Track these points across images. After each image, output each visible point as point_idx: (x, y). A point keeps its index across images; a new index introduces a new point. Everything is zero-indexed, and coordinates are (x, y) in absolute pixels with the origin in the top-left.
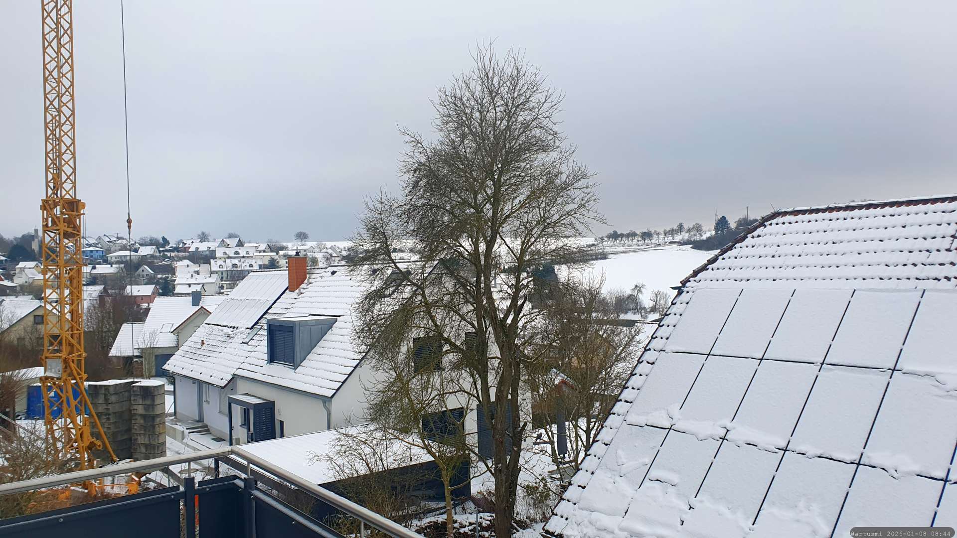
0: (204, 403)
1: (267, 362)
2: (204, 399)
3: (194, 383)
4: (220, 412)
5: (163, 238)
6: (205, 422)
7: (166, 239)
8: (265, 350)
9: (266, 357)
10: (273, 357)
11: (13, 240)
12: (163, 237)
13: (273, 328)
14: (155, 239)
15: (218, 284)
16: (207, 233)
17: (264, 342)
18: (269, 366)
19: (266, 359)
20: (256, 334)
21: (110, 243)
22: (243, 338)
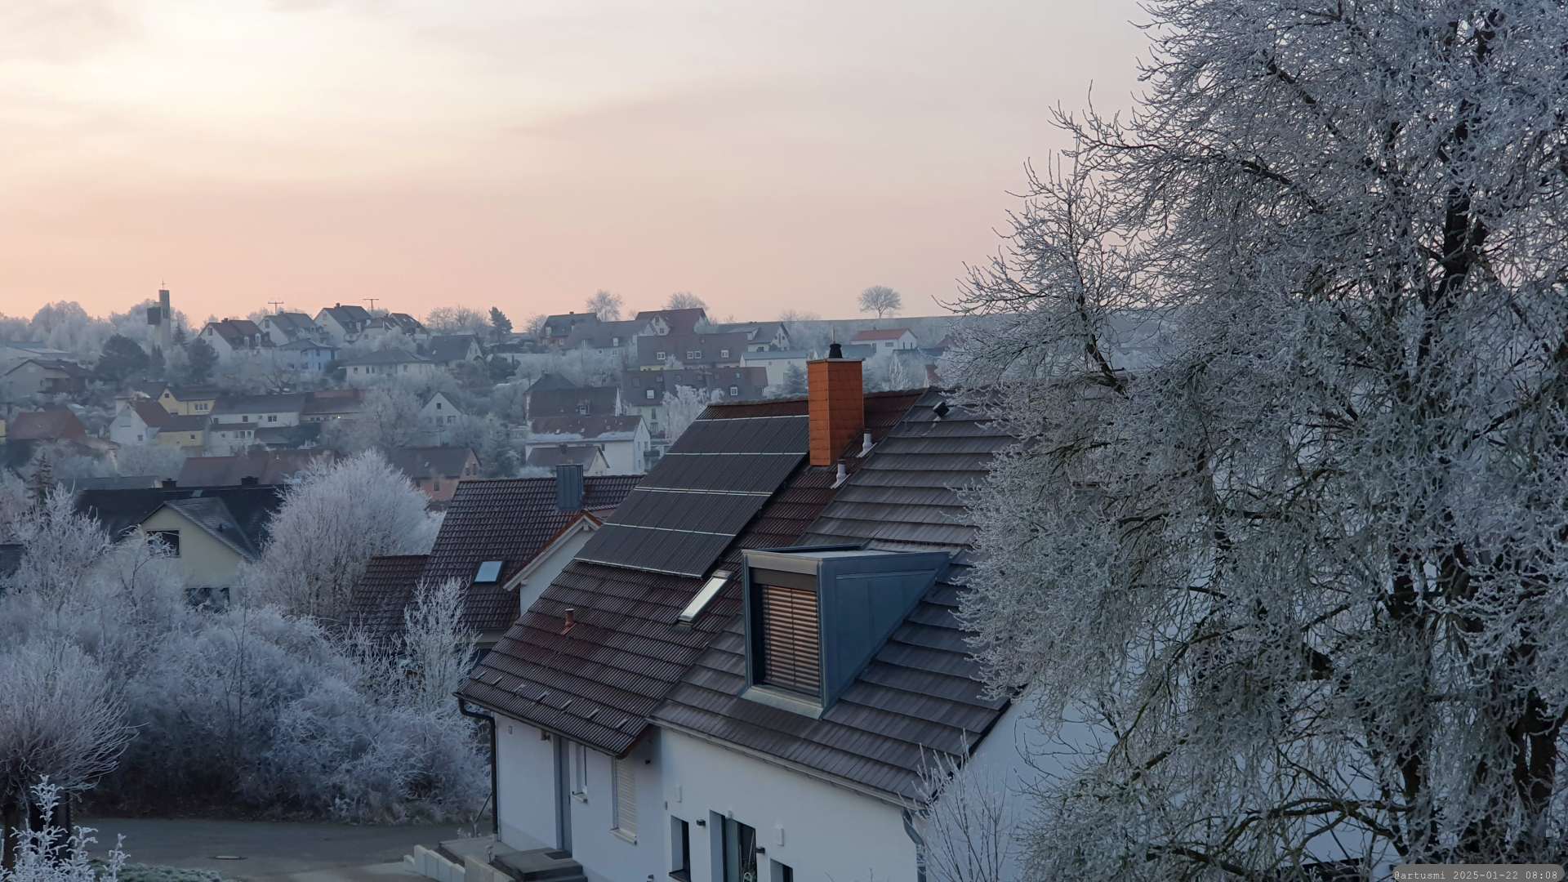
0: (574, 799)
1: (744, 680)
2: (573, 787)
3: (545, 738)
5: (496, 314)
6: (577, 856)
7: (504, 318)
9: (742, 666)
11: (109, 322)
12: (495, 309)
13: (759, 579)
14: (475, 315)
17: (742, 624)
18: (751, 696)
19: (743, 673)
20: (717, 596)
21: (350, 328)
22: (679, 608)
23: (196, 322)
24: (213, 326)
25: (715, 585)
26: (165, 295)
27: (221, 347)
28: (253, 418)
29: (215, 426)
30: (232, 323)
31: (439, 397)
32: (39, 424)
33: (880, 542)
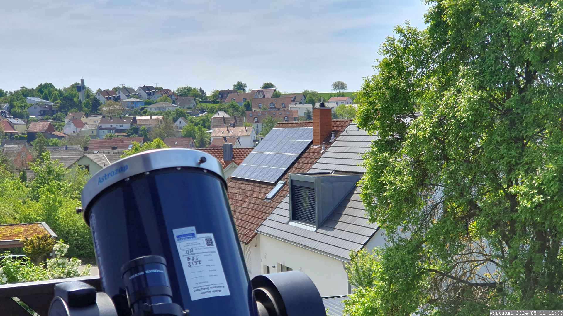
1: (289, 219)
7: (203, 91)
8: (288, 206)
9: (288, 213)
10: (295, 216)
11: (63, 90)
12: (200, 88)
13: (295, 184)
15: (253, 138)
16: (243, 82)
17: (287, 199)
18: (291, 223)
19: (289, 216)
20: (279, 190)
21: (149, 94)
22: (267, 194)
23: (94, 91)
24: (99, 92)
25: (278, 186)
27: (103, 99)
28: (114, 126)
29: (101, 128)
30: (107, 92)
31: (180, 119)
32: (38, 127)
33: (337, 172)
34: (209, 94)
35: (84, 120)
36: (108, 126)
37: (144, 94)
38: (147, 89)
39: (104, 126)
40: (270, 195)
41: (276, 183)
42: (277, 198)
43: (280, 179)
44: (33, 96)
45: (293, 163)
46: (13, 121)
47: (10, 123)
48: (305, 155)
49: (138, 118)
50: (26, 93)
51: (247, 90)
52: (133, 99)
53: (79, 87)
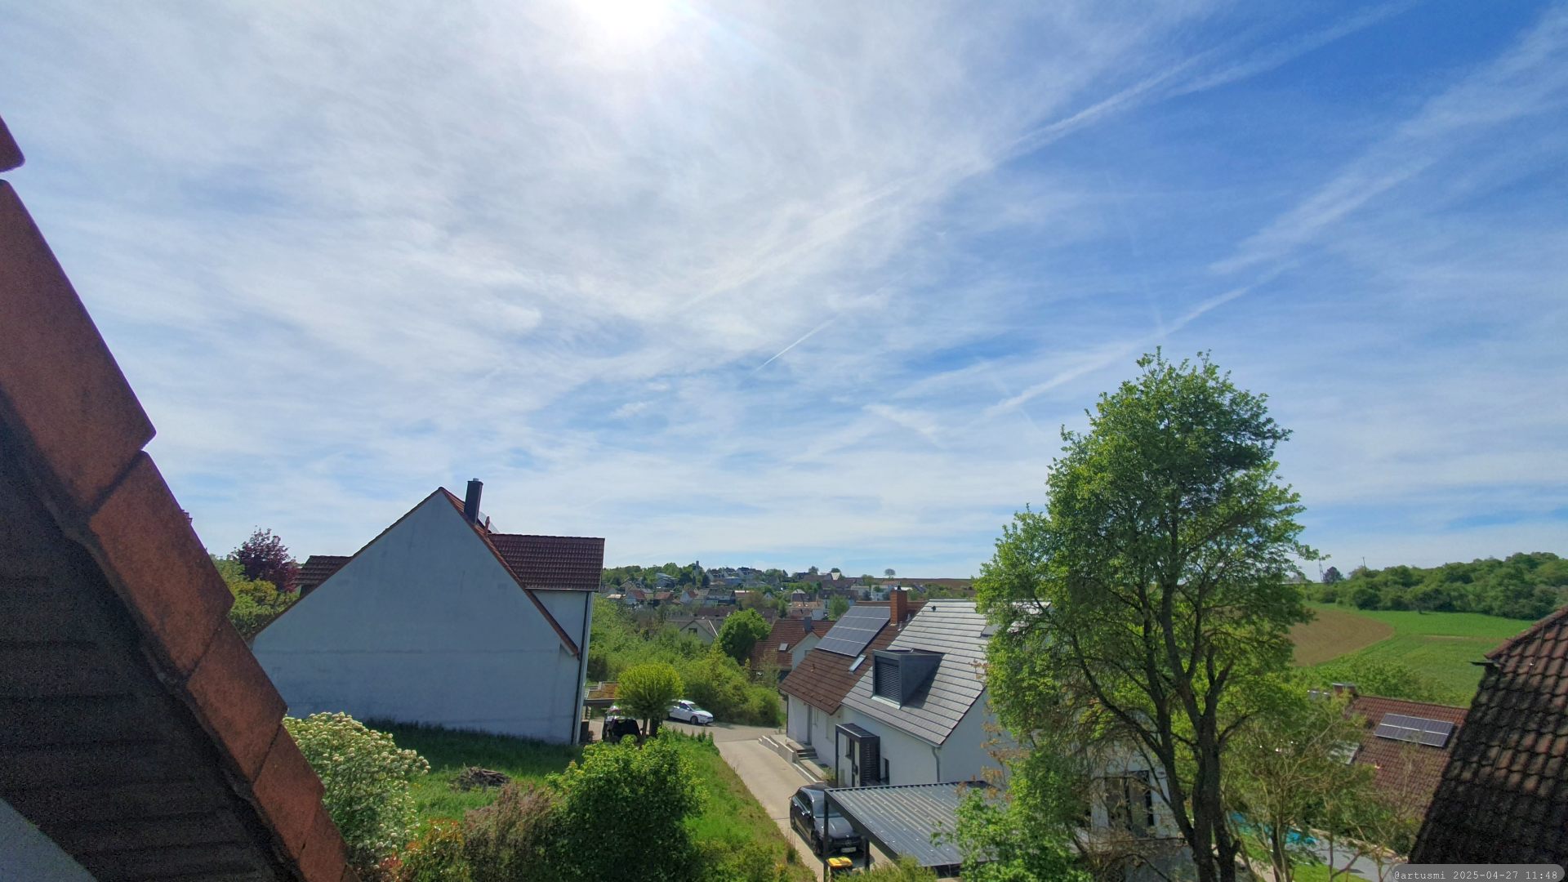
0: (813, 726)
1: (871, 693)
2: (813, 722)
3: (805, 704)
4: (827, 738)
6: (814, 745)
8: (871, 681)
9: (871, 688)
10: (878, 691)
13: (878, 659)
17: (870, 673)
18: (874, 698)
19: (872, 690)
20: (862, 663)
21: (745, 574)
22: (849, 666)
23: (705, 570)
24: (709, 571)
25: (860, 660)
26: (698, 562)
27: (711, 577)
28: (718, 597)
29: (708, 599)
30: (714, 571)
31: (768, 594)
32: (661, 596)
33: (916, 650)
34: (790, 575)
35: (696, 591)
36: (714, 597)
37: (741, 573)
38: (744, 569)
39: (711, 597)
40: (853, 667)
41: (858, 656)
42: (858, 671)
43: (861, 652)
44: (661, 572)
45: (874, 638)
46: (645, 590)
47: (641, 592)
48: (883, 632)
49: (736, 591)
50: (656, 570)
51: (819, 574)
52: (733, 577)
53: (695, 567)
